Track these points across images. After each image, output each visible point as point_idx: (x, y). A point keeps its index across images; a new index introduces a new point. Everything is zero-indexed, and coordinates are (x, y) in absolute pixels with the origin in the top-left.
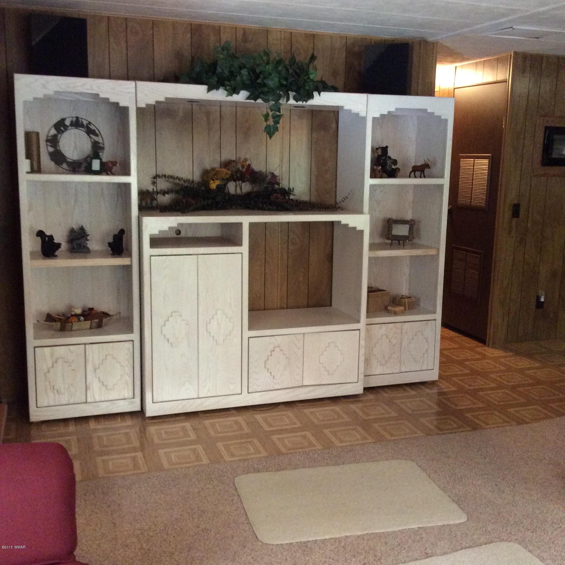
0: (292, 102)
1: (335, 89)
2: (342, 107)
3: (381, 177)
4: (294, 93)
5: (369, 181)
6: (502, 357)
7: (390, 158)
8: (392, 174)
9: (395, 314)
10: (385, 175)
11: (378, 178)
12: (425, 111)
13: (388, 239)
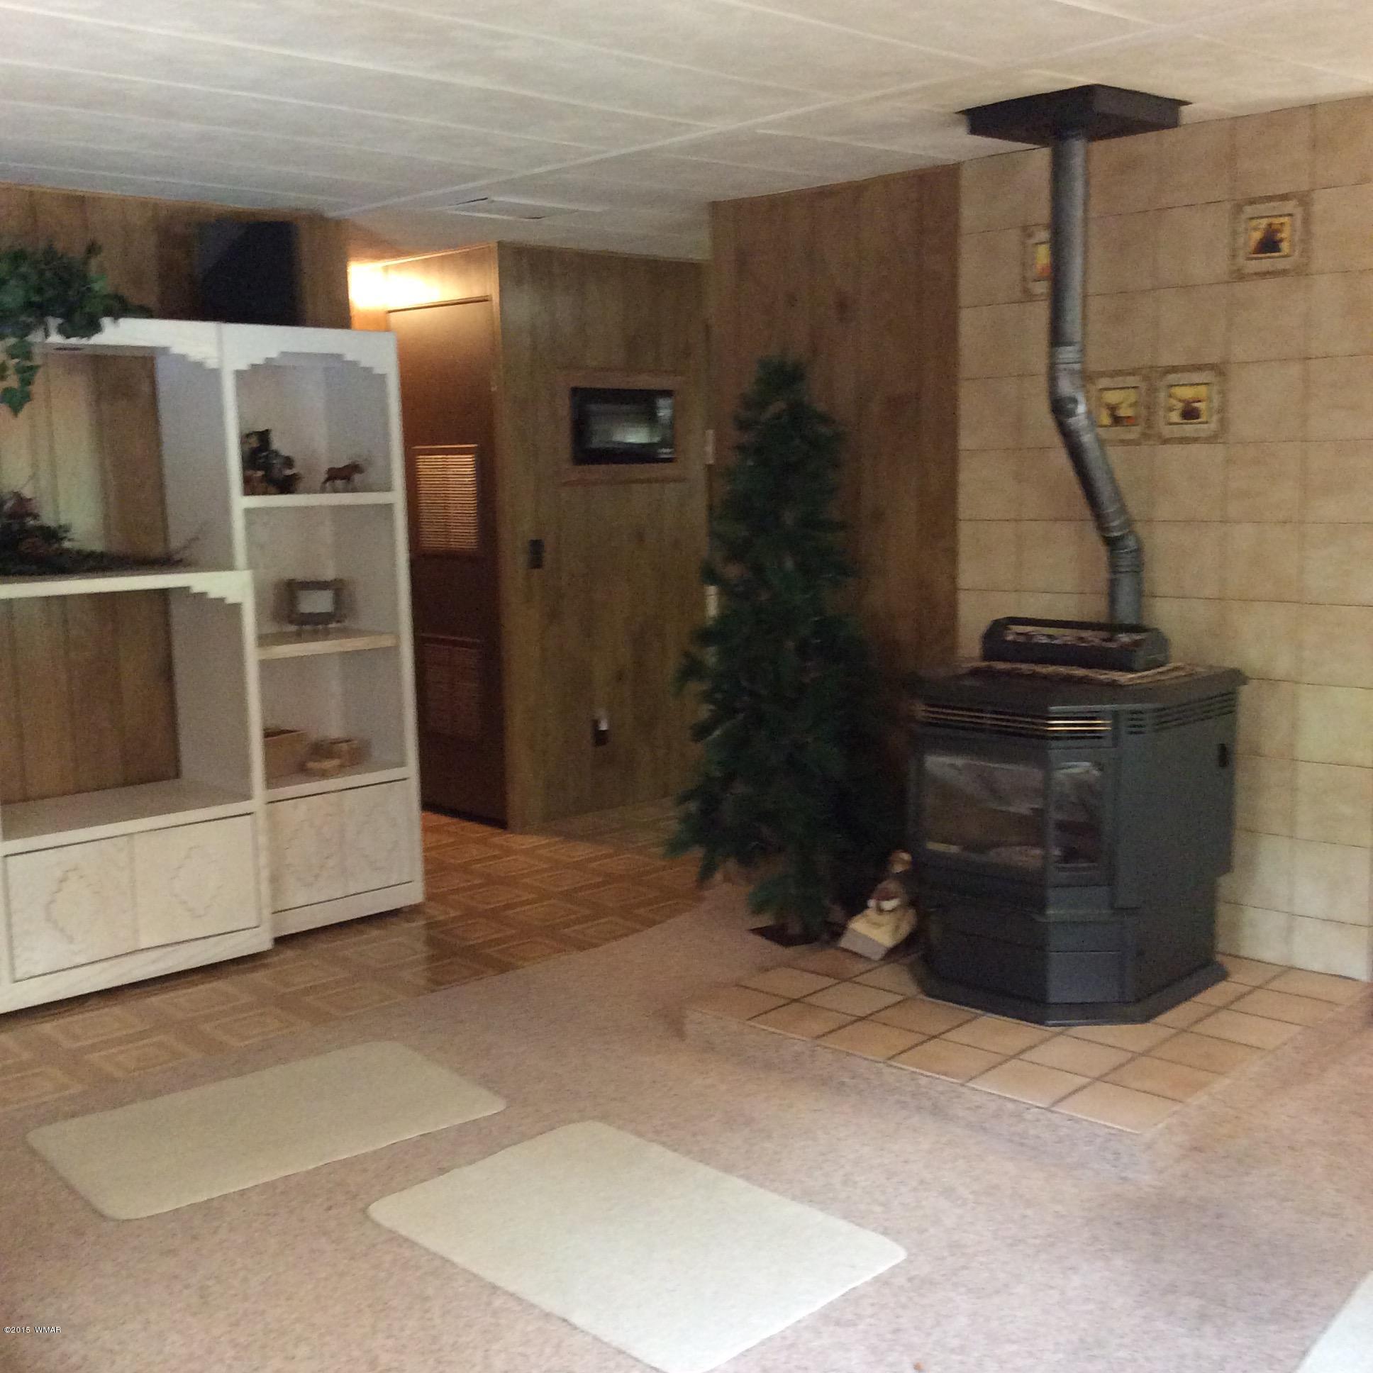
0: (56, 339)
1: (145, 312)
2: (164, 350)
3: (265, 493)
4: (59, 321)
5: (241, 503)
6: (543, 846)
7: (276, 454)
8: (286, 485)
9: (324, 775)
10: (271, 488)
11: (259, 494)
12: (338, 357)
13: (291, 622)
